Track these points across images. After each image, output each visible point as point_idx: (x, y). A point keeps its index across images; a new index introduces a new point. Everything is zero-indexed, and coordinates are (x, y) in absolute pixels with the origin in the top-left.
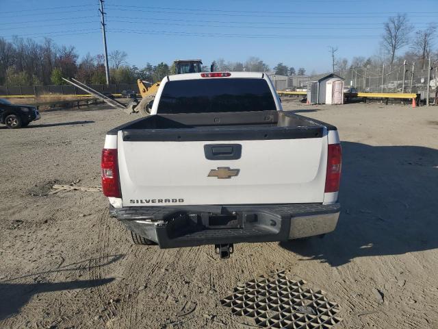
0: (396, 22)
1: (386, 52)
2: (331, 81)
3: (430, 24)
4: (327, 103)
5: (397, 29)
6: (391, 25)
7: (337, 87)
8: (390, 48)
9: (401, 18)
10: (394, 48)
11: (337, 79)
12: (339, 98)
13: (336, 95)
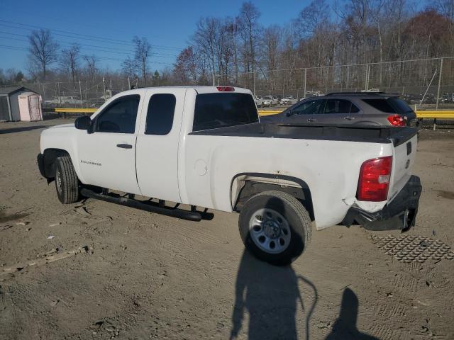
0: (40, 37)
1: (37, 66)
2: (25, 95)
3: (73, 44)
4: (22, 119)
5: (43, 44)
6: (36, 40)
7: (33, 102)
8: (40, 62)
9: (45, 34)
10: (44, 62)
11: (32, 93)
12: (37, 115)
13: (34, 110)
